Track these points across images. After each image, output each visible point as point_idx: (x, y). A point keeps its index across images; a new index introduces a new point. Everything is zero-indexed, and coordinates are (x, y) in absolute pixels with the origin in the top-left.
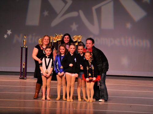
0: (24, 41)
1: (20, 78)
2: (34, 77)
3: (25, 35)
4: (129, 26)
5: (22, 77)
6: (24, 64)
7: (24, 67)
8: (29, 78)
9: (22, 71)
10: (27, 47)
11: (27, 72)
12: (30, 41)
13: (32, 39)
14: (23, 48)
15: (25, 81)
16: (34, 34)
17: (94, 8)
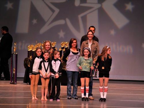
0: (14, 48)
1: (11, 83)
2: (24, 82)
3: (15, 43)
4: (113, 32)
5: (13, 82)
6: (14, 70)
7: (14, 73)
8: (19, 83)
9: (13, 77)
10: (17, 53)
11: (17, 77)
12: (20, 48)
13: (21, 46)
14: (13, 54)
15: (15, 85)
16: (24, 41)
17: (80, 16)
